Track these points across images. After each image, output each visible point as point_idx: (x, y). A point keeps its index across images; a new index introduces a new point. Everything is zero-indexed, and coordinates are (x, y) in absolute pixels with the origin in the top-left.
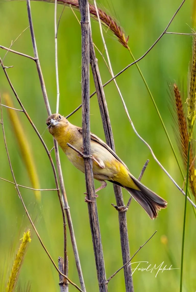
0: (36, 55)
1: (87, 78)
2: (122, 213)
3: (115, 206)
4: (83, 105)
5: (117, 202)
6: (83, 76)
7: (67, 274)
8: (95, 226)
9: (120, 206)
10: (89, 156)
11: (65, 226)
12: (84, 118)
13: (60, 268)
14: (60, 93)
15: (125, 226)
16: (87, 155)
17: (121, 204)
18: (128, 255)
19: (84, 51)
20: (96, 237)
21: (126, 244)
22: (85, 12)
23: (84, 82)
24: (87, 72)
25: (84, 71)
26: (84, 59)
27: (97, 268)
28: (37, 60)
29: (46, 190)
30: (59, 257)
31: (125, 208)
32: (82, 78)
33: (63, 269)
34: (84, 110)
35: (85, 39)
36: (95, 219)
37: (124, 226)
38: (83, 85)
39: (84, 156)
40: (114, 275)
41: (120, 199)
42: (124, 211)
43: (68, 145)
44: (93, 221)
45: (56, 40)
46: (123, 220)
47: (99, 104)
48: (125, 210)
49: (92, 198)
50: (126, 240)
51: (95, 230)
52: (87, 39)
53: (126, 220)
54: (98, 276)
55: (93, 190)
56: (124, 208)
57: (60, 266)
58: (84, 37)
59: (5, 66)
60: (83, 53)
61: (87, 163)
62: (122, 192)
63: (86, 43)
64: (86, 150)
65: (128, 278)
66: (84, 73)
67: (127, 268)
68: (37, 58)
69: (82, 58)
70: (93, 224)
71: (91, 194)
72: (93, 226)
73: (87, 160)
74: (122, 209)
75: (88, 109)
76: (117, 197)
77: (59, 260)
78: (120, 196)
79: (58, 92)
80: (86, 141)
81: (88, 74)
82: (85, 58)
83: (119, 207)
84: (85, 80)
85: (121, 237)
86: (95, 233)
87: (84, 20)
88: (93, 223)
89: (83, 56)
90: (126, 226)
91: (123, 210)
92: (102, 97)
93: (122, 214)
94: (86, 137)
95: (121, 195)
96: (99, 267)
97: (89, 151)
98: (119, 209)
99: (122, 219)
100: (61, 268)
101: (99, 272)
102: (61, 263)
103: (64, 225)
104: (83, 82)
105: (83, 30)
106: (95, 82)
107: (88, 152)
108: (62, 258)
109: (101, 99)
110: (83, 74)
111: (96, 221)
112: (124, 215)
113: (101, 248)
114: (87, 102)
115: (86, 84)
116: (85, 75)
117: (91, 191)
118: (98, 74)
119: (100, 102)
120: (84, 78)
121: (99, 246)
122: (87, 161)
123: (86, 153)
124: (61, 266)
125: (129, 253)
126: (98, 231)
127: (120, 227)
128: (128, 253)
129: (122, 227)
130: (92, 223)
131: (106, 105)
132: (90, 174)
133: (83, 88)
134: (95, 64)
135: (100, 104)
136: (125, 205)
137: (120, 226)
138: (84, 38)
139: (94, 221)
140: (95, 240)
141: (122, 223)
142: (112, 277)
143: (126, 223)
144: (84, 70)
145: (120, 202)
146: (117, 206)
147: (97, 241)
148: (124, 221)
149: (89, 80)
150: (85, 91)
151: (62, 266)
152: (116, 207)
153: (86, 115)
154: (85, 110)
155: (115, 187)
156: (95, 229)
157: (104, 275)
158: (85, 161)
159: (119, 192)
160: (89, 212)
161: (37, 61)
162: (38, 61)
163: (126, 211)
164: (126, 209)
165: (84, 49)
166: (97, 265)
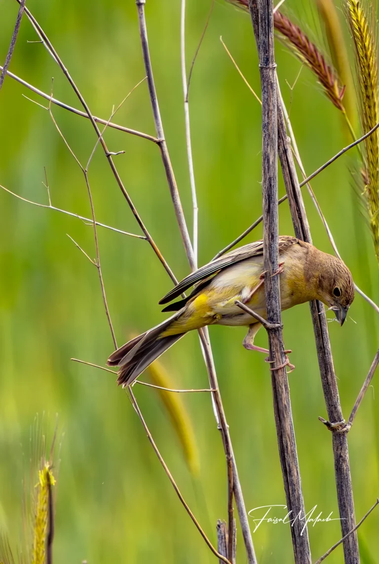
0: (159, 133)
1: (272, 174)
2: (340, 435)
3: (326, 422)
4: (266, 226)
5: (329, 414)
6: (264, 172)
7: (235, 554)
8: (289, 459)
9: (335, 421)
10: (277, 325)
11: (229, 460)
12: (268, 251)
13: (221, 541)
14: (198, 207)
15: (346, 461)
16: (275, 323)
17: (336, 417)
18: (351, 517)
19: (266, 122)
20: (292, 480)
21: (347, 495)
22: (267, 48)
23: (267, 182)
24: (274, 163)
25: (266, 161)
26: (267, 137)
27: (295, 542)
28: (162, 142)
29: (192, 390)
30: (219, 521)
31: (346, 425)
32: (263, 174)
33: (227, 544)
34: (267, 235)
35: (268, 99)
36: (289, 448)
37: (344, 460)
38: (265, 188)
39: (269, 325)
40: (328, 555)
41: (336, 408)
42: (344, 432)
43: (237, 304)
44: (286, 452)
45: (186, 105)
46: (341, 449)
47: (294, 224)
48: (345, 429)
49: (284, 406)
50: (347, 486)
51: (290, 469)
52: (272, 99)
53: (346, 448)
54: (296, 558)
55: (286, 390)
56: (343, 426)
57: (220, 539)
58: (266, 95)
59: (110, 152)
60: (266, 126)
61: (273, 338)
62: (338, 395)
63: (271, 108)
64: (271, 314)
65: (351, 561)
66: (266, 165)
67: (349, 541)
68: (163, 138)
69: (263, 135)
70: (286, 457)
71: (281, 399)
72: (286, 461)
73: (275, 334)
74: (340, 428)
75: (275, 235)
76: (330, 405)
77: (219, 526)
78: (336, 403)
79: (195, 205)
80: (271, 296)
81: (274, 167)
82: (269, 135)
83: (333, 424)
84: (270, 178)
85: (338, 482)
86: (290, 474)
87: (266, 63)
88: (286, 454)
89: (264, 131)
90: (348, 460)
91: (340, 430)
92: (299, 210)
93: (339, 437)
94: (271, 288)
95: (336, 400)
96: (298, 540)
97: (277, 316)
98: (332, 428)
99: (340, 447)
100: (222, 543)
101: (298, 549)
102: (222, 532)
103: (227, 458)
104: (265, 181)
105: (264, 81)
106: (286, 183)
107: (275, 318)
108: (224, 522)
109: (297, 214)
110: (264, 168)
111: (292, 451)
112: (343, 439)
113: (301, 504)
114: (273, 221)
115: (271, 185)
116: (269, 169)
117: (282, 392)
118: (291, 166)
119: (295, 221)
120: (268, 174)
121: (299, 498)
122: (273, 335)
123: (271, 320)
124: (222, 539)
125: (354, 512)
126: (295, 470)
127: (335, 462)
128: (352, 513)
129: (339, 463)
130: (284, 454)
131: (308, 226)
132: (281, 359)
133: (265, 194)
134: (286, 148)
135: (297, 225)
136: (344, 420)
137: (335, 460)
138: (266, 97)
139: (287, 450)
140: (290, 487)
141: (340, 454)
142: (322, 559)
143: (348, 455)
144: (266, 158)
145: (335, 415)
146: (329, 421)
147: (294, 490)
148: (343, 451)
149: (277, 178)
150: (270, 198)
151: (225, 538)
152: (328, 425)
153: (272, 246)
154: (269, 235)
155: (325, 386)
156: (289, 466)
157: (308, 554)
158: (271, 335)
159: (333, 395)
160: (278, 434)
161: (162, 145)
162: (165, 144)
163: (347, 432)
164: (347, 427)
165: (266, 118)
166: (295, 535)
